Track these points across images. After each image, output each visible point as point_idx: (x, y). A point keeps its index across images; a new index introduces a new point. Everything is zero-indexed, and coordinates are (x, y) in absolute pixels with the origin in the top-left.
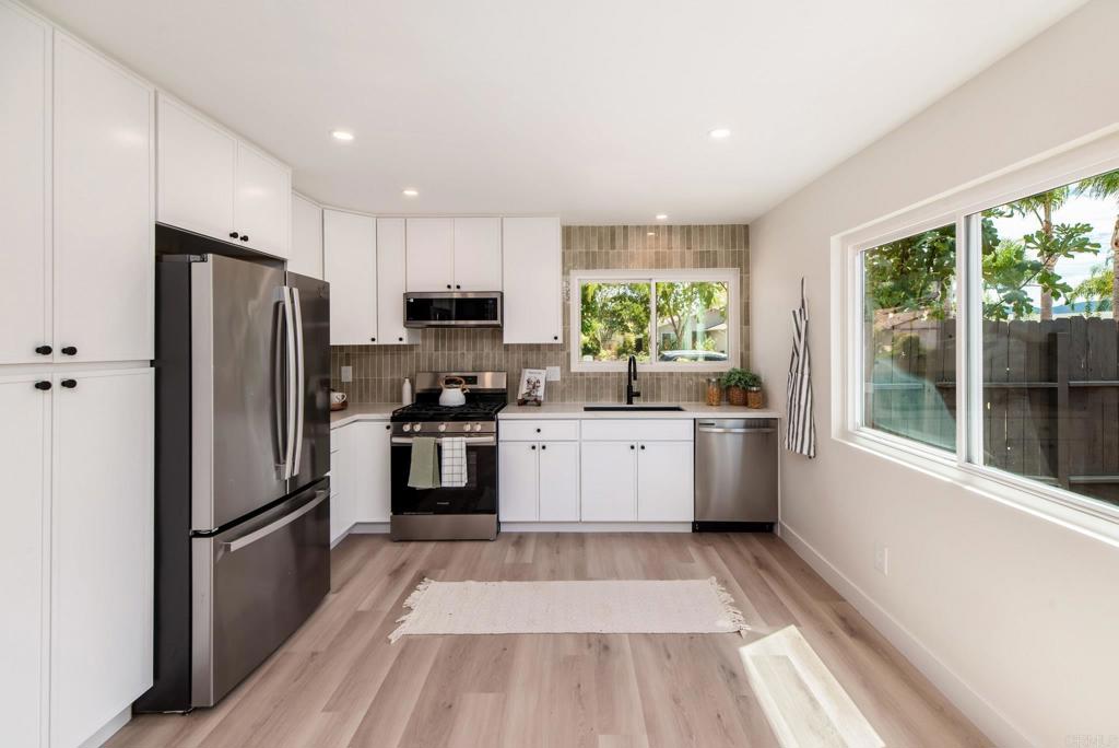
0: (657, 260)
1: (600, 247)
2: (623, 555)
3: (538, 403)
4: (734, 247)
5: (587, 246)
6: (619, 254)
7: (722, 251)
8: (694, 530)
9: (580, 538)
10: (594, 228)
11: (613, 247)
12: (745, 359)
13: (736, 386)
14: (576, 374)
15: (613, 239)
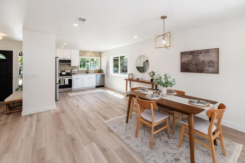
0: (90, 56)
3: (75, 74)
7: (98, 55)
8: (96, 87)
11: (85, 54)
12: (101, 68)
13: (100, 71)
14: (79, 70)
15: (85, 53)
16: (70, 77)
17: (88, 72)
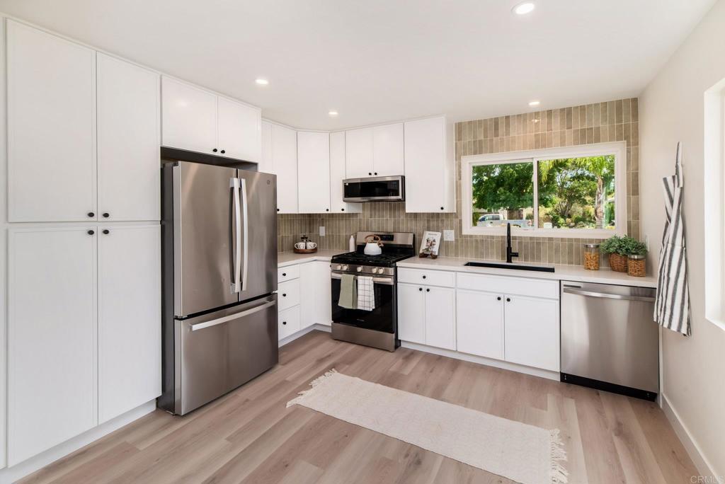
0: (537, 141)
1: (486, 136)
2: (483, 385)
3: (435, 257)
4: (620, 120)
5: (475, 137)
6: (502, 141)
7: (605, 127)
8: (562, 380)
9: (456, 364)
10: (480, 122)
11: (497, 135)
12: (633, 227)
13: (616, 252)
14: (466, 236)
15: (496, 129)
16: (381, 271)
17: (516, 255)
